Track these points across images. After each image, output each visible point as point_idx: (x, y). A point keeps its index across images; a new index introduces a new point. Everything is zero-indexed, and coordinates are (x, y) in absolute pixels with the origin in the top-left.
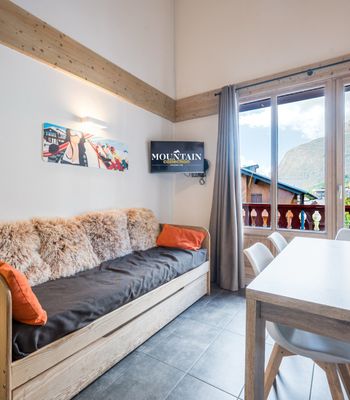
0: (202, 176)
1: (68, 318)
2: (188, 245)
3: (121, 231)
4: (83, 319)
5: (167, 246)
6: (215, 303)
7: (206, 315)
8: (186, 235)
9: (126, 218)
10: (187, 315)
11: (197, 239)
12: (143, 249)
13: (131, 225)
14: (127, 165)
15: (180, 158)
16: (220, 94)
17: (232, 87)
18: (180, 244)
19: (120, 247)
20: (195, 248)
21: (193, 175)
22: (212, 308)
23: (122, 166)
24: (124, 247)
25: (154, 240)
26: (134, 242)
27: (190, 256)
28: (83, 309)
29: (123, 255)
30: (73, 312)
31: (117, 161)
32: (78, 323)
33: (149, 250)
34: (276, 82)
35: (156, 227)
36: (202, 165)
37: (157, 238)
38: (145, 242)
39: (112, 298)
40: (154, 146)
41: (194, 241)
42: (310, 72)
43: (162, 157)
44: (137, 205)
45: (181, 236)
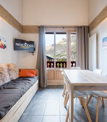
0: (33, 52)
1: (2, 111)
2: (32, 75)
3: (6, 72)
4: (8, 110)
5: (24, 76)
6: (41, 92)
7: (40, 96)
8: (31, 72)
9: (7, 67)
10: (35, 98)
11: (34, 73)
12: (15, 79)
13: (9, 70)
14: (6, 47)
15: (27, 46)
16: (40, 27)
17: (44, 26)
18: (29, 75)
19: (6, 79)
20: (34, 76)
21: (29, 52)
22: (41, 94)
23: (4, 47)
24: (8, 79)
25: (18, 75)
26: (11, 76)
27: (34, 79)
28: (7, 106)
29: (7, 82)
30: (4, 108)
31: (2, 44)
32: (6, 112)
33: (17, 79)
34: (55, 28)
35: (18, 70)
36: (33, 49)
37: (19, 74)
38: (15, 76)
39: (16, 98)
40: (16, 41)
41: (34, 74)
42: (64, 28)
43: (20, 45)
44: (10, 62)
45: (29, 73)
